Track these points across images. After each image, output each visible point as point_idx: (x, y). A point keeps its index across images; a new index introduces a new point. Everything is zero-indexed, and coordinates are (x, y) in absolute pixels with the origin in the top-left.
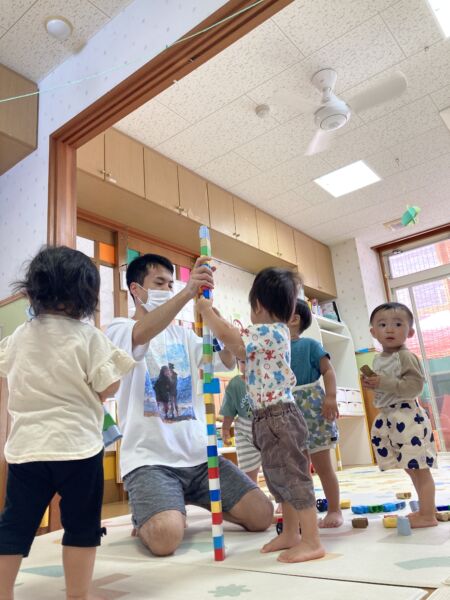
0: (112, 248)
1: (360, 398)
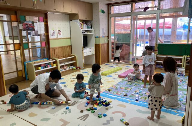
0: (16, 16)
1: (94, 49)
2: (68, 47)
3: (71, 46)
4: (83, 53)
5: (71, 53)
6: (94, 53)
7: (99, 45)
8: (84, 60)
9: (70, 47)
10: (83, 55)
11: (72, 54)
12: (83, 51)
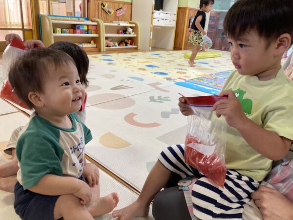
1: (175, 18)
2: (126, 6)
3: (132, 3)
4: (153, 18)
5: (129, 19)
6: (173, 24)
7: (185, 9)
8: (152, 32)
9: (130, 6)
10: (152, 23)
11: (131, 20)
12: (153, 13)
